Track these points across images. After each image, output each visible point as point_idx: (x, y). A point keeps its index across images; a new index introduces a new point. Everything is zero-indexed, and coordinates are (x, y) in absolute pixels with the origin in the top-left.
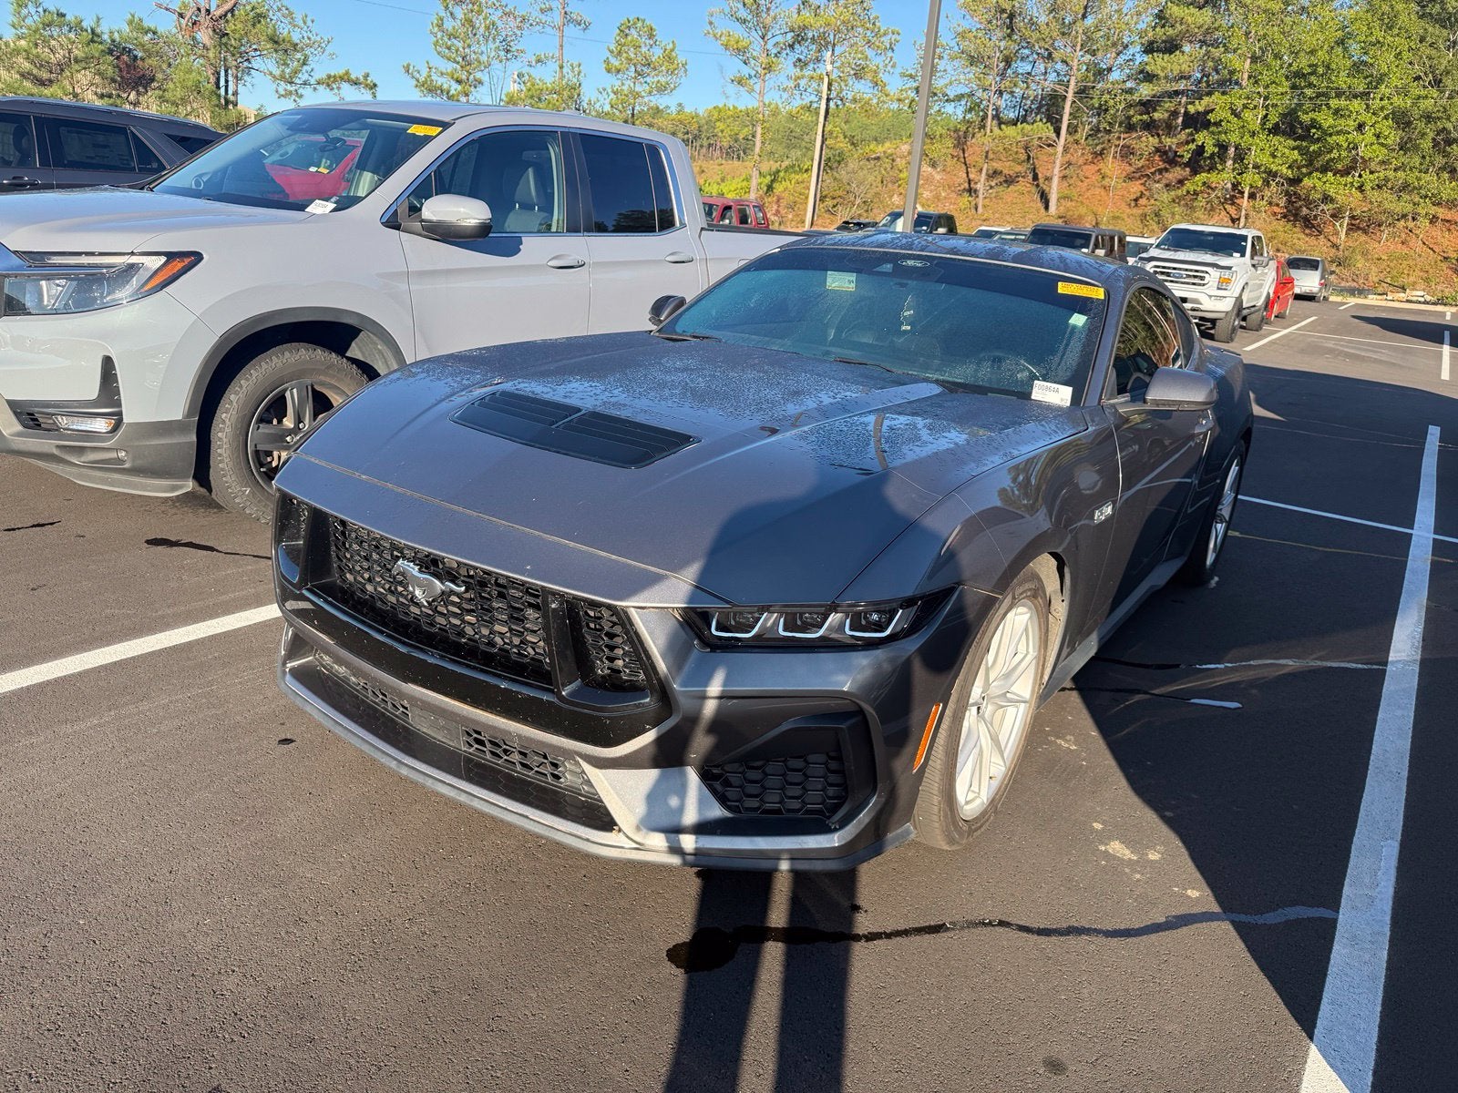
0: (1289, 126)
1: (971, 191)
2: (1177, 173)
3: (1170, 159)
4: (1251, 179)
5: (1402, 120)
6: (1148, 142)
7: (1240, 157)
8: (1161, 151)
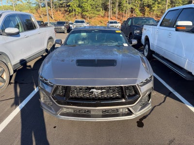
0: (79, 6)
1: (41, 17)
2: (67, 13)
3: (66, 11)
4: (77, 13)
5: (91, 5)
6: (63, 9)
7: (75, 10)
8: (65, 10)
